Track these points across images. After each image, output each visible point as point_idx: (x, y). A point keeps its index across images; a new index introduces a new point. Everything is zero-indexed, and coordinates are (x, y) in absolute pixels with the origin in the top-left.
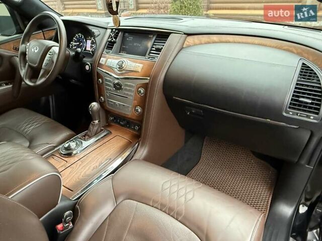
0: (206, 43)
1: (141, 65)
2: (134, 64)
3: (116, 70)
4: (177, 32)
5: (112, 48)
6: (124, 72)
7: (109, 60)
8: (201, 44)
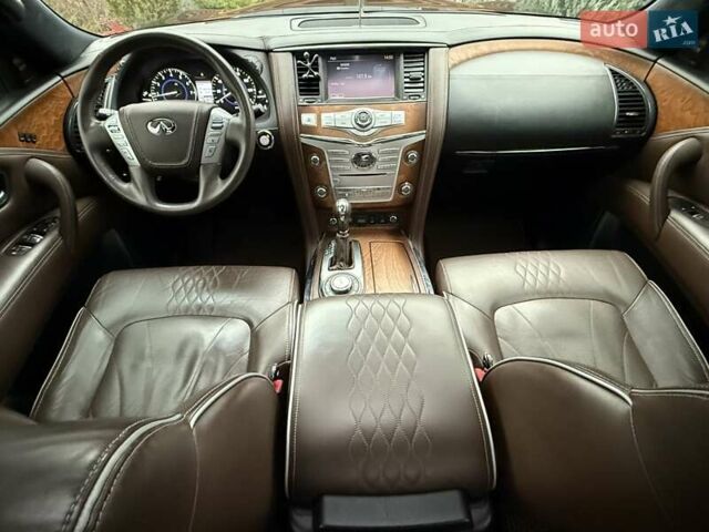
0: (474, 58)
1: (402, 113)
2: (388, 114)
3: (353, 131)
4: (438, 45)
5: (318, 90)
6: (373, 130)
7: (323, 116)
8: (468, 59)
